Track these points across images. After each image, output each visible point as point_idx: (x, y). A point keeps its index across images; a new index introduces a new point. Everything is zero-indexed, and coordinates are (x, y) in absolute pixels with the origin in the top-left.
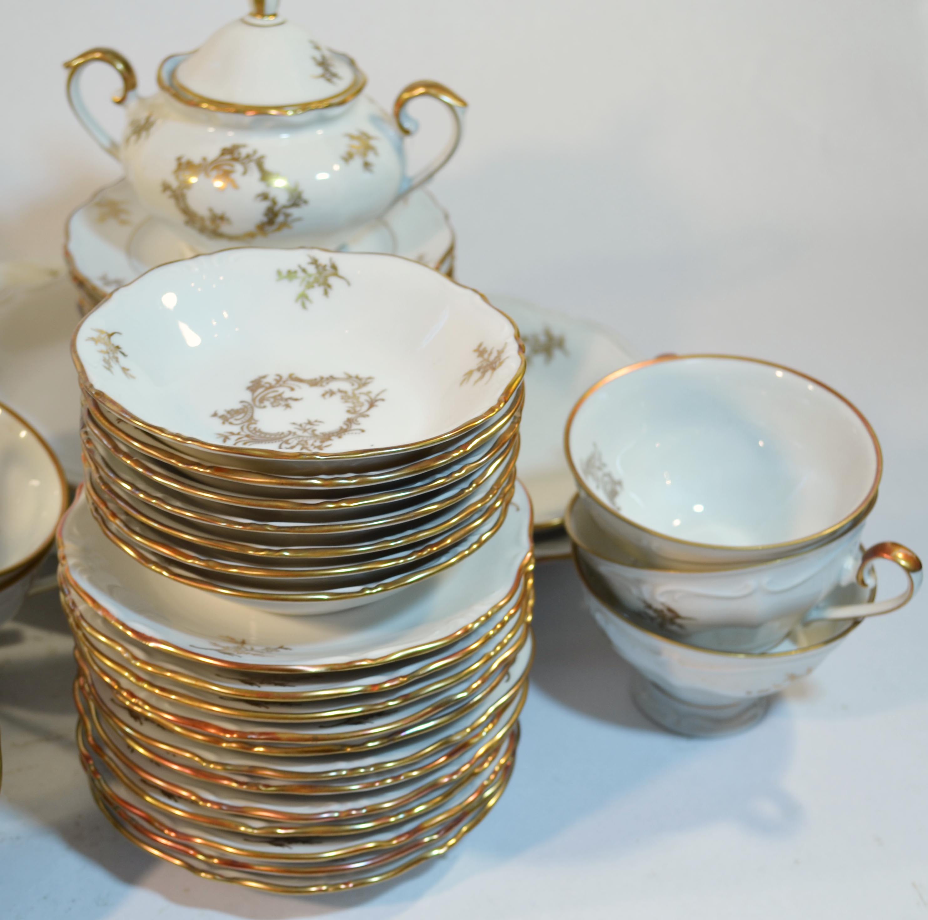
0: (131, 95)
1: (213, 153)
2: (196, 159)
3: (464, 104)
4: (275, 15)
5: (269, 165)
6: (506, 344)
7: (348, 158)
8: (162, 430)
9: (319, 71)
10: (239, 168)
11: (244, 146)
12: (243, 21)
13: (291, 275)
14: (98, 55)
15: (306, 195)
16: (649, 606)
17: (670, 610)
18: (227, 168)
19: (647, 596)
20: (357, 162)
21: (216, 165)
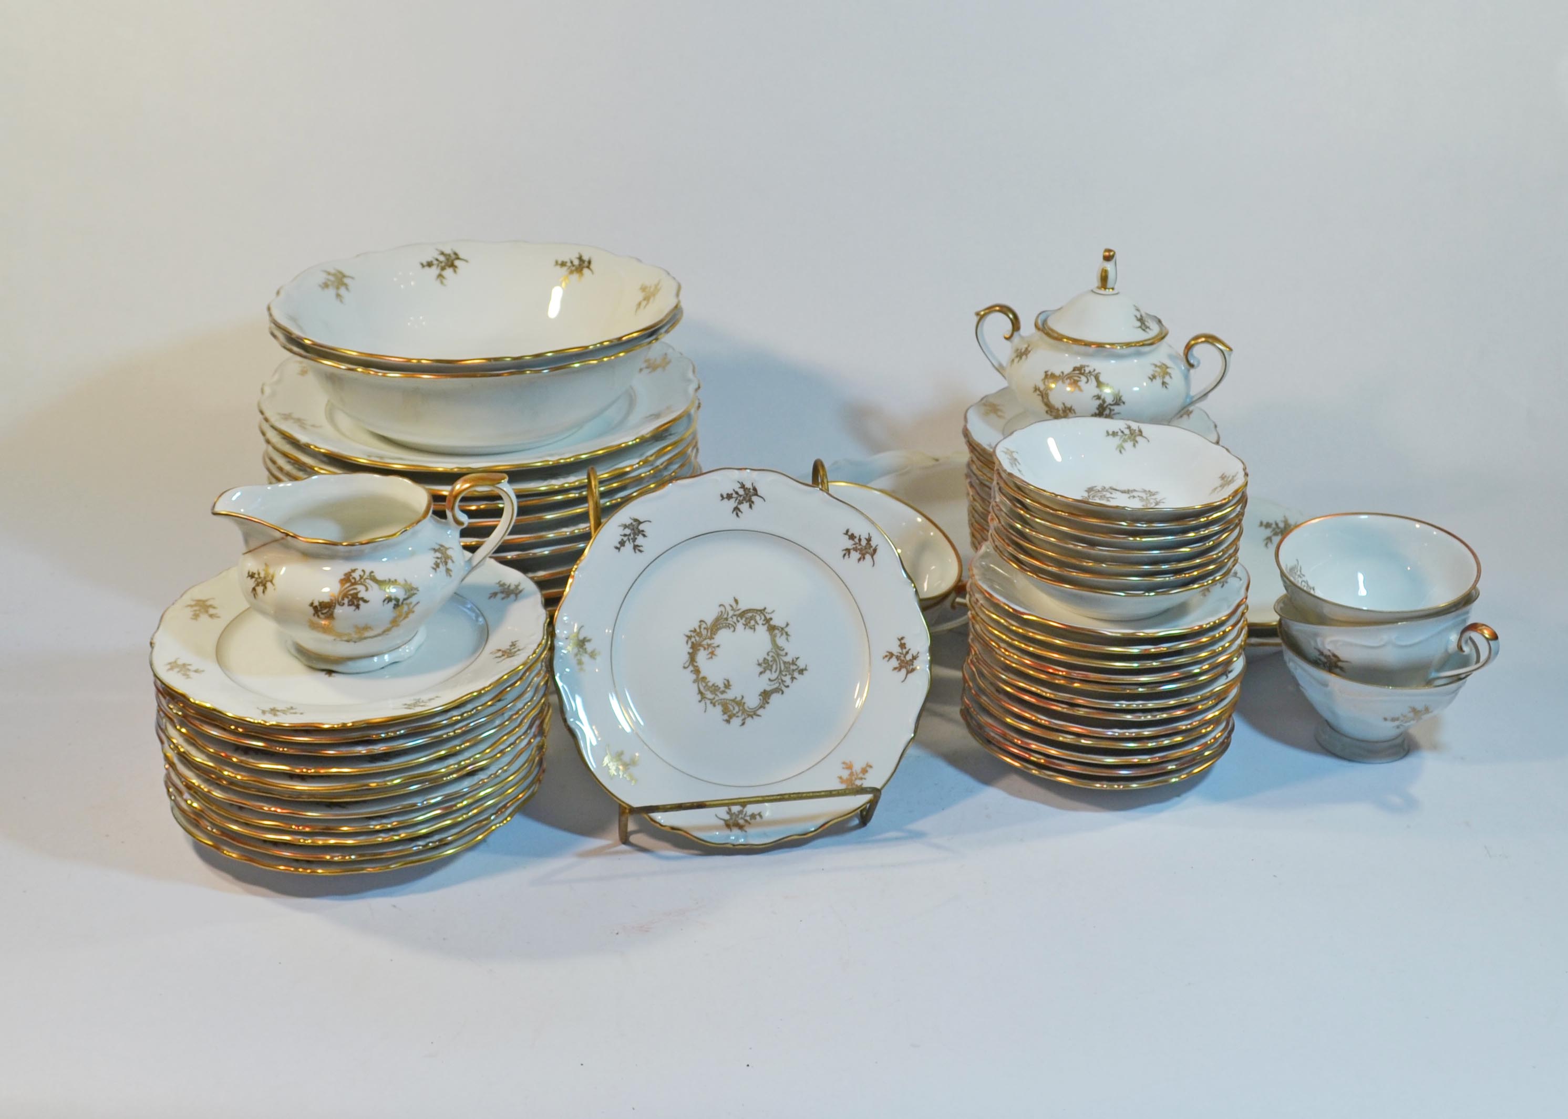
0: (1016, 334)
1: (1068, 369)
2: (1057, 373)
3: (1231, 349)
4: (1113, 289)
5: (1102, 379)
6: (1237, 473)
7: (1152, 378)
8: (1044, 491)
9: (1139, 324)
10: (1084, 379)
11: (1088, 366)
12: (1092, 291)
13: (1114, 434)
14: (997, 308)
15: (1123, 399)
16: (1322, 653)
17: (1335, 656)
18: (1076, 378)
19: (1320, 646)
20: (1158, 381)
21: (1069, 376)
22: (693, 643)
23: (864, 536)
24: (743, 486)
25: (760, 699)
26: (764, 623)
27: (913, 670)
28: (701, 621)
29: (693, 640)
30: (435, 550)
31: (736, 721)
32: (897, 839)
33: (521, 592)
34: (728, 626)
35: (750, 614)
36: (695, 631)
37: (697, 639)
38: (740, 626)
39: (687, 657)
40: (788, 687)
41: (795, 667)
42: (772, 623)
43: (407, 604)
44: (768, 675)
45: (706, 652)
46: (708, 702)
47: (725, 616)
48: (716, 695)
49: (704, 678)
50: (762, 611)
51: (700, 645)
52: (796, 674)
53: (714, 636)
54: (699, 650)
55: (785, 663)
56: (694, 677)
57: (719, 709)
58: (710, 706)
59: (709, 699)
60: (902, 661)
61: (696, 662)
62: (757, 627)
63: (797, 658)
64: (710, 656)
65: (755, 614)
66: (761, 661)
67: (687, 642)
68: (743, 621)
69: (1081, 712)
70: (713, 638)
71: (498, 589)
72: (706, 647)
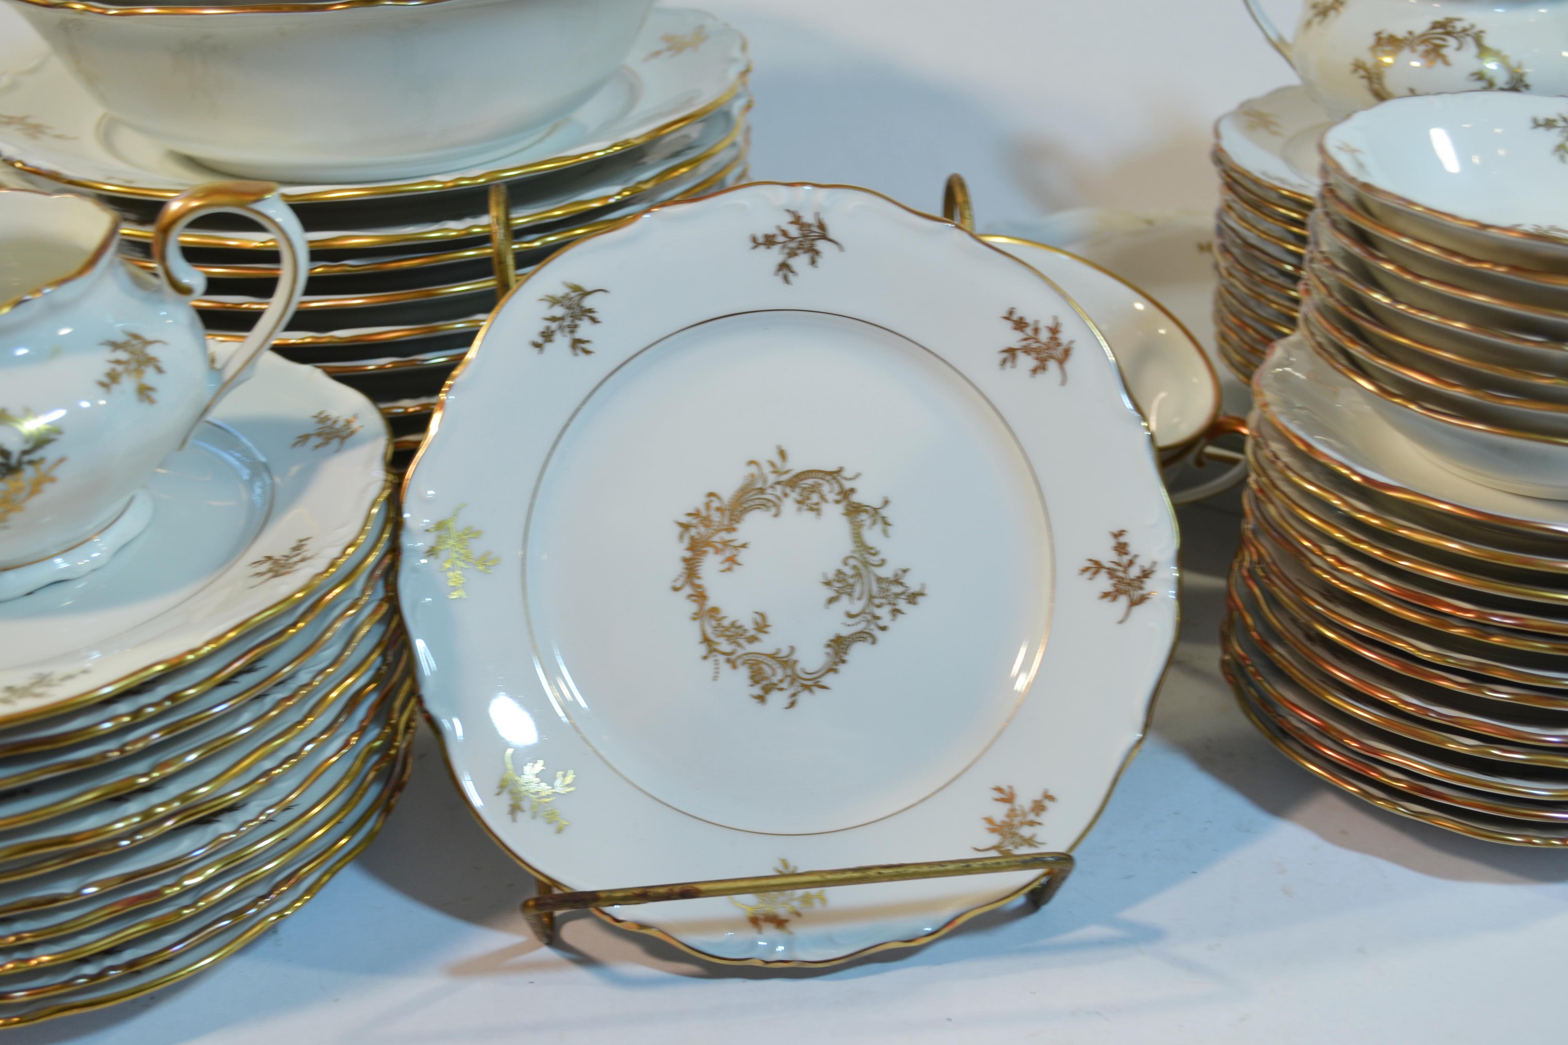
1: (1421, 26)
2: (1400, 33)
5: (1489, 41)
10: (1452, 42)
13: (1549, 124)
18: (1435, 41)
21: (1424, 39)
22: (692, 538)
23: (1046, 322)
24: (797, 220)
25: (828, 654)
26: (838, 498)
27: (1143, 599)
28: (711, 494)
29: (693, 532)
30: (115, 346)
31: (777, 699)
32: (1103, 943)
33: (352, 433)
34: (764, 505)
35: (810, 481)
36: (696, 514)
37: (702, 530)
38: (789, 505)
39: (678, 568)
40: (883, 629)
41: (897, 589)
42: (856, 498)
43: (31, 463)
44: (845, 604)
45: (720, 558)
46: (722, 658)
47: (759, 485)
48: (739, 645)
49: (714, 611)
50: (834, 475)
51: (708, 544)
52: (902, 604)
53: (736, 526)
54: (705, 552)
55: (880, 580)
56: (692, 607)
57: (743, 673)
58: (725, 668)
59: (724, 654)
60: (1121, 580)
61: (699, 578)
62: (824, 507)
63: (905, 571)
64: (726, 565)
65: (821, 481)
66: (831, 576)
67: (681, 537)
68: (794, 495)
69: (1501, 695)
70: (734, 530)
71: (313, 428)
72: (719, 546)
